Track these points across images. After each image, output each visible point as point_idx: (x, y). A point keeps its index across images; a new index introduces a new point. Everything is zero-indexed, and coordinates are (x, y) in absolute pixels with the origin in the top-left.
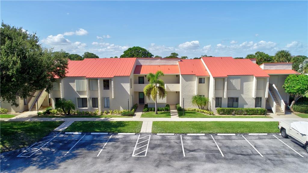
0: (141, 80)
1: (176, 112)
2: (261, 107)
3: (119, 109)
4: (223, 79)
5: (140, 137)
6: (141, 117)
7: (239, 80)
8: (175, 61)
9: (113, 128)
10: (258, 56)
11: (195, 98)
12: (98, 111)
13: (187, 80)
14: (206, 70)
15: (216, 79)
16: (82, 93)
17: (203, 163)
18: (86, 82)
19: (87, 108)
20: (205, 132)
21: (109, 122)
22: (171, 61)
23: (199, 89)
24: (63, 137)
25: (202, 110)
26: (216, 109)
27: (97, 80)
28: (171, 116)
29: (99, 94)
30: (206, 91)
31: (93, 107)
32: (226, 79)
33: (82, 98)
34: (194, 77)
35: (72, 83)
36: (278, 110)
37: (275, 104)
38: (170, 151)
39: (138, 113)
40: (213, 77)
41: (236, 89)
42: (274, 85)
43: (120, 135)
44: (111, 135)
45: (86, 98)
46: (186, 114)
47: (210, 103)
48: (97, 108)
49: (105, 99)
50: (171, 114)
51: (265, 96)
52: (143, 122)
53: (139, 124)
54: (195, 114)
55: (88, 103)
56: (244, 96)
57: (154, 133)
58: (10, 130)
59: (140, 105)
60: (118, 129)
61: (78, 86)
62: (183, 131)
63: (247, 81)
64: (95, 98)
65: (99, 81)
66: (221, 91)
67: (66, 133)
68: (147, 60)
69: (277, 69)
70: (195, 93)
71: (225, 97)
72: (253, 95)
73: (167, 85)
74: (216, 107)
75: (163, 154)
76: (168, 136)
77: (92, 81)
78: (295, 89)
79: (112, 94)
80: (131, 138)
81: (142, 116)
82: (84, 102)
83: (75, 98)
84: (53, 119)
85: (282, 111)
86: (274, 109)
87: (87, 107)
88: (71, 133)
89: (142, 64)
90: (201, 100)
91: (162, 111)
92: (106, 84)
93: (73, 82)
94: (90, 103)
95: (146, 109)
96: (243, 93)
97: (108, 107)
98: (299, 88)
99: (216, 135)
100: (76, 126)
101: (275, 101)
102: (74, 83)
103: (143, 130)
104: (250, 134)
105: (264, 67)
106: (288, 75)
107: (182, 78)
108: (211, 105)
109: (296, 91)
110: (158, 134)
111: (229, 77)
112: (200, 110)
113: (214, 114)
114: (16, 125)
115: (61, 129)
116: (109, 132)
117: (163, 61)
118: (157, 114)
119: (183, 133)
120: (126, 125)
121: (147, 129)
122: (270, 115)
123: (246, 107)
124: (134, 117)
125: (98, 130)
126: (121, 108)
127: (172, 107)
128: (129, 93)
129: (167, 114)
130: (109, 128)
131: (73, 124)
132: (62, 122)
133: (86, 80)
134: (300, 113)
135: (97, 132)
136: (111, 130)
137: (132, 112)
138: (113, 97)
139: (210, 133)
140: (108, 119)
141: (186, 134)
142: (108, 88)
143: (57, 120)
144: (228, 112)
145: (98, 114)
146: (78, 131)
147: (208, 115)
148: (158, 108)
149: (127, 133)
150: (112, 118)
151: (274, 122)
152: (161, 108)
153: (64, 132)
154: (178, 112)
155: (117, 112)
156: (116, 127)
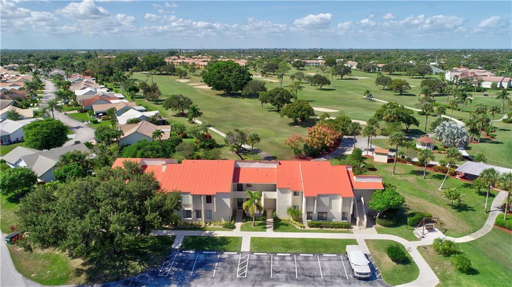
0: (240, 188)
1: (271, 222)
2: (346, 220)
3: (221, 220)
4: (314, 198)
5: (241, 257)
6: (240, 231)
7: (328, 198)
8: (274, 164)
10: (387, 112)
11: (290, 209)
12: (202, 222)
13: (283, 193)
14: (301, 182)
16: (187, 206)
17: (282, 283)
19: (191, 219)
20: (291, 252)
21: (214, 237)
23: (293, 201)
24: (182, 256)
25: (295, 222)
26: (307, 221)
28: (267, 229)
29: (203, 208)
30: (300, 202)
31: (197, 218)
32: (316, 198)
33: (187, 211)
34: (289, 190)
36: (360, 224)
37: (358, 218)
38: (262, 272)
39: (237, 223)
40: (306, 197)
41: (325, 206)
42: (362, 199)
43: (226, 255)
44: (218, 254)
45: (191, 210)
46: (281, 226)
47: (303, 215)
48: (201, 219)
49: (208, 212)
50: (267, 226)
51: (350, 212)
53: (238, 240)
54: (288, 227)
55: (192, 214)
56: (331, 211)
57: (252, 253)
58: (140, 250)
59: (239, 208)
60: (223, 247)
62: (275, 249)
63: (335, 199)
64: (199, 210)
65: (202, 197)
66: (312, 207)
67: (183, 252)
68: (245, 163)
70: (290, 204)
71: (315, 212)
72: (340, 211)
73: (265, 192)
74: (307, 219)
75: (257, 275)
76: (263, 256)
77: (196, 198)
78: (376, 207)
79: (214, 207)
80: (234, 258)
81: (242, 229)
82: (188, 214)
84: (165, 232)
85: (364, 225)
86: (357, 222)
87: (191, 217)
88: (187, 252)
89: (240, 166)
90: (294, 211)
91: (259, 221)
92: (209, 199)
94: (194, 215)
95: (245, 219)
96: (331, 209)
97: (210, 218)
99: (299, 255)
100: (188, 243)
101: (359, 216)
103: (243, 249)
104: (324, 255)
105: (356, 180)
106: (375, 190)
108: (303, 217)
109: (376, 209)
110: (255, 254)
111: (319, 196)
112: (293, 221)
113: (304, 227)
114: (139, 242)
115: (177, 246)
116: (216, 251)
117: (261, 164)
118: (255, 226)
119: (274, 253)
120: (229, 242)
121: (246, 247)
122: (353, 228)
123: (334, 220)
124: (234, 230)
125: (207, 249)
126: (223, 219)
127: (269, 213)
128: (229, 206)
129: (263, 226)
130: (216, 245)
131: (184, 239)
132: (174, 237)
133: (190, 196)
134: (381, 226)
135: (207, 251)
136: (218, 248)
137: (232, 223)
138: (215, 211)
139: (294, 253)
140: (212, 233)
141: (276, 254)
142: (211, 202)
143: (169, 234)
144: (317, 226)
145: (202, 226)
146: (192, 249)
147: (299, 228)
148: (255, 217)
149: (230, 252)
150: (216, 232)
151: (350, 240)
152: (258, 217)
153: (181, 250)
154: (274, 223)
155: (219, 224)
156: (221, 244)
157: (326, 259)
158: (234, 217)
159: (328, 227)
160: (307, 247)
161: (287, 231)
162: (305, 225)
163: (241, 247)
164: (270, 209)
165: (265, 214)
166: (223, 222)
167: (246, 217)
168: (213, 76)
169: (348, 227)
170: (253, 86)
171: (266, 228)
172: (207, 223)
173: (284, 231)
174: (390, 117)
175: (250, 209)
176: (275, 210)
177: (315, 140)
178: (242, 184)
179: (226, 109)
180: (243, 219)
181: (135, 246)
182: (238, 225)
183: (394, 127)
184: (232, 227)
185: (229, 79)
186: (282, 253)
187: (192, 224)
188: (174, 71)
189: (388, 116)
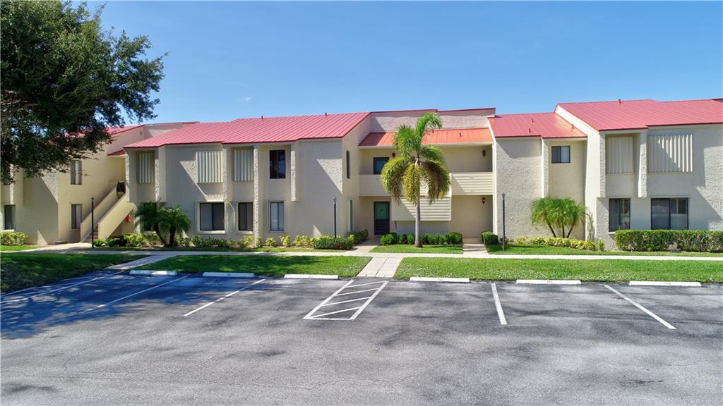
3: (311, 233)
4: (632, 136)
6: (370, 252)
7: (688, 141)
8: (480, 117)
9: (276, 267)
13: (514, 154)
15: (609, 136)
18: (222, 157)
19: (223, 232)
22: (468, 117)
23: (552, 180)
24: (119, 280)
25: (564, 241)
26: (612, 236)
27: (252, 148)
28: (465, 253)
29: (256, 191)
30: (577, 188)
31: (240, 229)
32: (643, 134)
33: (213, 204)
34: (536, 144)
35: (188, 162)
38: (449, 311)
40: (599, 131)
41: (679, 171)
43: (290, 279)
44: (262, 278)
45: (223, 203)
46: (512, 248)
48: (251, 232)
50: (465, 249)
52: (373, 257)
55: (226, 217)
56: (705, 193)
59: (376, 237)
60: (288, 268)
61: (202, 170)
63: (717, 142)
64: (246, 203)
65: (256, 152)
66: (629, 177)
70: (541, 193)
71: (640, 196)
73: (456, 175)
74: (610, 231)
75: (418, 317)
77: (239, 151)
79: (291, 190)
81: (376, 250)
82: (216, 214)
83: (195, 203)
87: (223, 229)
91: (437, 244)
93: (191, 158)
94: (231, 219)
95: (390, 237)
96: (702, 183)
97: (280, 229)
100: (173, 262)
102: (192, 162)
103: (366, 273)
107: (501, 148)
108: (595, 224)
110: (412, 279)
111: (653, 133)
116: (258, 273)
118: (421, 246)
119: (500, 280)
120: (318, 262)
121: (380, 270)
123: (715, 227)
124: (348, 251)
125: (228, 269)
126: (317, 229)
130: (265, 265)
133: (223, 152)
136: (267, 269)
138: (293, 198)
140: (272, 253)
141: (511, 282)
142: (283, 176)
146: (170, 269)
155: (304, 241)
171: (460, 250)
182: (367, 247)
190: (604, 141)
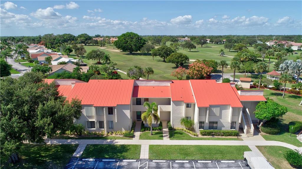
0: (139, 102)
1: (167, 132)
2: (235, 129)
3: (121, 130)
4: (206, 109)
5: (141, 164)
6: (139, 139)
7: (219, 109)
8: (167, 83)
9: (119, 154)
10: (244, 55)
11: (183, 120)
12: (104, 132)
13: (177, 105)
14: (193, 96)
15: (200, 108)
16: (91, 117)
18: (94, 109)
19: (95, 129)
20: (189, 159)
21: (115, 145)
22: (164, 83)
23: (186, 112)
24: (82, 165)
25: (188, 131)
26: (200, 130)
27: (103, 108)
28: (164, 138)
29: (105, 119)
30: (192, 114)
31: (100, 128)
32: (208, 108)
33: (91, 121)
34: (182, 103)
35: (82, 110)
36: (248, 132)
37: (246, 127)
39: (136, 133)
40: (198, 107)
41: (216, 116)
42: (247, 110)
43: (125, 162)
44: (118, 161)
45: (94, 121)
46: (176, 135)
47: (195, 125)
48: (103, 129)
49: (110, 123)
50: (164, 135)
51: (238, 121)
52: (141, 145)
53: (138, 148)
54: (182, 135)
55: (96, 125)
56: (221, 120)
57: (150, 160)
58: (40, 158)
59: (138, 120)
60: (122, 155)
61: (87, 112)
62: (173, 157)
63: (225, 109)
64: (101, 121)
65: (104, 109)
66: (204, 117)
67: (83, 160)
68: (143, 82)
69: (252, 95)
70: (183, 115)
71: (206, 122)
72: (229, 120)
73: (161, 106)
74: (199, 129)
76: (161, 164)
77: (99, 109)
78: (262, 116)
79: (115, 118)
80: (133, 165)
81: (141, 137)
82: (92, 124)
83: (85, 121)
84: (69, 141)
85: (252, 133)
86: (245, 131)
87: (95, 128)
88: (87, 160)
89: (139, 85)
90: (187, 121)
91: (156, 130)
92: (111, 111)
93: (83, 108)
94: (97, 125)
95: (143, 129)
96: (221, 118)
97: (112, 128)
98: (266, 116)
99: (197, 162)
100: (89, 151)
101: (247, 125)
102: (84, 110)
103: (142, 157)
104: (222, 162)
105: (241, 93)
106: (259, 102)
108: (196, 126)
110: (153, 161)
111: (211, 106)
112: (187, 130)
113: (197, 136)
114: (42, 151)
115: (77, 154)
116: (116, 159)
117: (156, 82)
118: (152, 134)
119: (172, 160)
120: (128, 150)
121: (145, 154)
122: (241, 136)
123: (223, 129)
124: (133, 138)
125: (107, 156)
126: (123, 129)
127: (164, 124)
128: (129, 117)
129: (160, 135)
130: (116, 153)
131: (86, 147)
132: (77, 146)
133: (93, 108)
134: (266, 134)
135: (107, 158)
136: (117, 156)
137: (132, 132)
138: (116, 122)
139: (192, 160)
140: (113, 141)
141: (174, 161)
142: (112, 114)
143: (72, 143)
144: (209, 134)
145: (105, 135)
146: (92, 157)
147: (193, 136)
148: (152, 128)
149: (129, 159)
150: (117, 141)
151: (243, 146)
152: (155, 127)
153: (81, 158)
154: (169, 132)
155: (120, 133)
156: (121, 152)
157: (225, 166)
158: (134, 127)
159: (219, 135)
160: (203, 154)
161: (182, 139)
162: (198, 134)
163: (140, 154)
164: (165, 120)
165: (161, 125)
166: (124, 131)
167: (144, 127)
168: (121, 41)
169: (237, 135)
170: (147, 47)
171: (162, 136)
172: (109, 133)
173: (179, 139)
174: (246, 58)
175: (148, 119)
176: (169, 121)
177: (195, 72)
178: (140, 99)
179: (129, 60)
180: (142, 128)
181: (36, 154)
182: (137, 134)
183: (250, 65)
184: (131, 135)
185: (131, 43)
186: (180, 160)
187: (95, 134)
188: (97, 43)
189: (245, 57)
190: (199, 109)
